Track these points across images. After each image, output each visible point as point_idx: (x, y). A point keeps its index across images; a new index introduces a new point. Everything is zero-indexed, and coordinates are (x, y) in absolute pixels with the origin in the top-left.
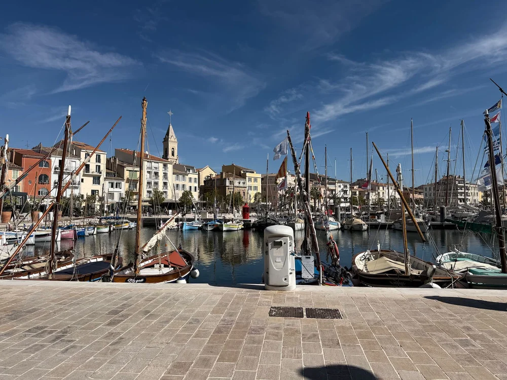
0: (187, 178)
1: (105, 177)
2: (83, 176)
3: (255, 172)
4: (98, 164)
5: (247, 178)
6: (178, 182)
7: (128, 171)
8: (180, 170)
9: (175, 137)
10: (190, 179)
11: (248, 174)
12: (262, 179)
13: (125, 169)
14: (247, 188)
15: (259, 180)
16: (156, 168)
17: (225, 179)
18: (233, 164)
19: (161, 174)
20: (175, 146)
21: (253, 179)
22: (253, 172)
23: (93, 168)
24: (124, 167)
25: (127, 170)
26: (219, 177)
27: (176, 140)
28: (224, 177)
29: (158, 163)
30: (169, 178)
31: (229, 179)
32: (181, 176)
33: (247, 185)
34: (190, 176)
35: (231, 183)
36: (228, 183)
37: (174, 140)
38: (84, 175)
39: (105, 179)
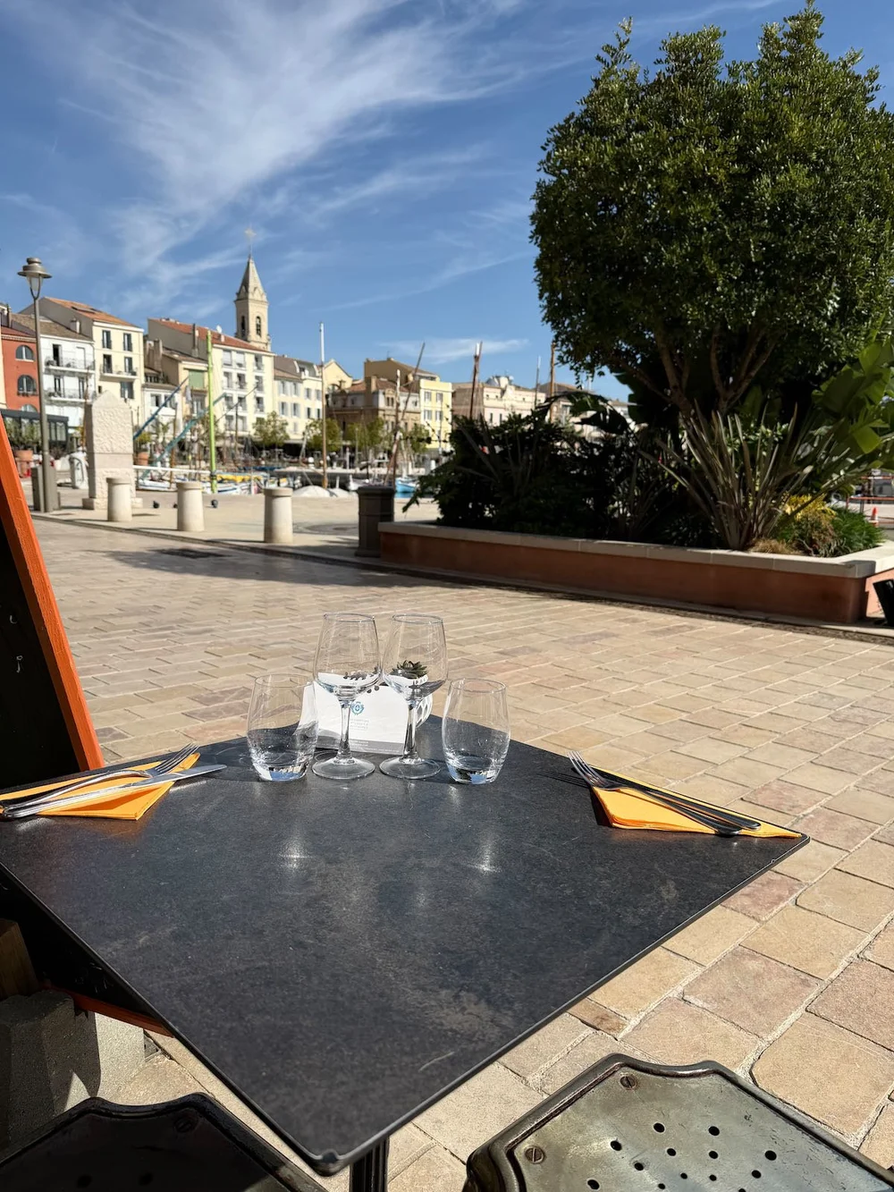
0: (302, 387)
1: (143, 382)
2: (100, 380)
3: (438, 379)
4: (129, 354)
5: (422, 392)
6: (283, 398)
7: (187, 371)
8: (288, 371)
9: (262, 290)
10: (308, 391)
11: (424, 383)
12: (454, 395)
13: (181, 366)
14: (422, 414)
15: (448, 399)
16: (240, 365)
17: (376, 393)
18: (389, 359)
19: (250, 381)
20: (263, 312)
21: (434, 394)
22: (433, 379)
23: (118, 363)
24: (177, 362)
25: (185, 369)
26: (363, 388)
27: (264, 298)
28: (373, 388)
29: (243, 353)
30: (266, 389)
31: (384, 394)
32: (289, 385)
33: (422, 409)
34: (307, 384)
35: (389, 401)
36: (382, 403)
37: (259, 298)
38: (103, 378)
39: (143, 387)
